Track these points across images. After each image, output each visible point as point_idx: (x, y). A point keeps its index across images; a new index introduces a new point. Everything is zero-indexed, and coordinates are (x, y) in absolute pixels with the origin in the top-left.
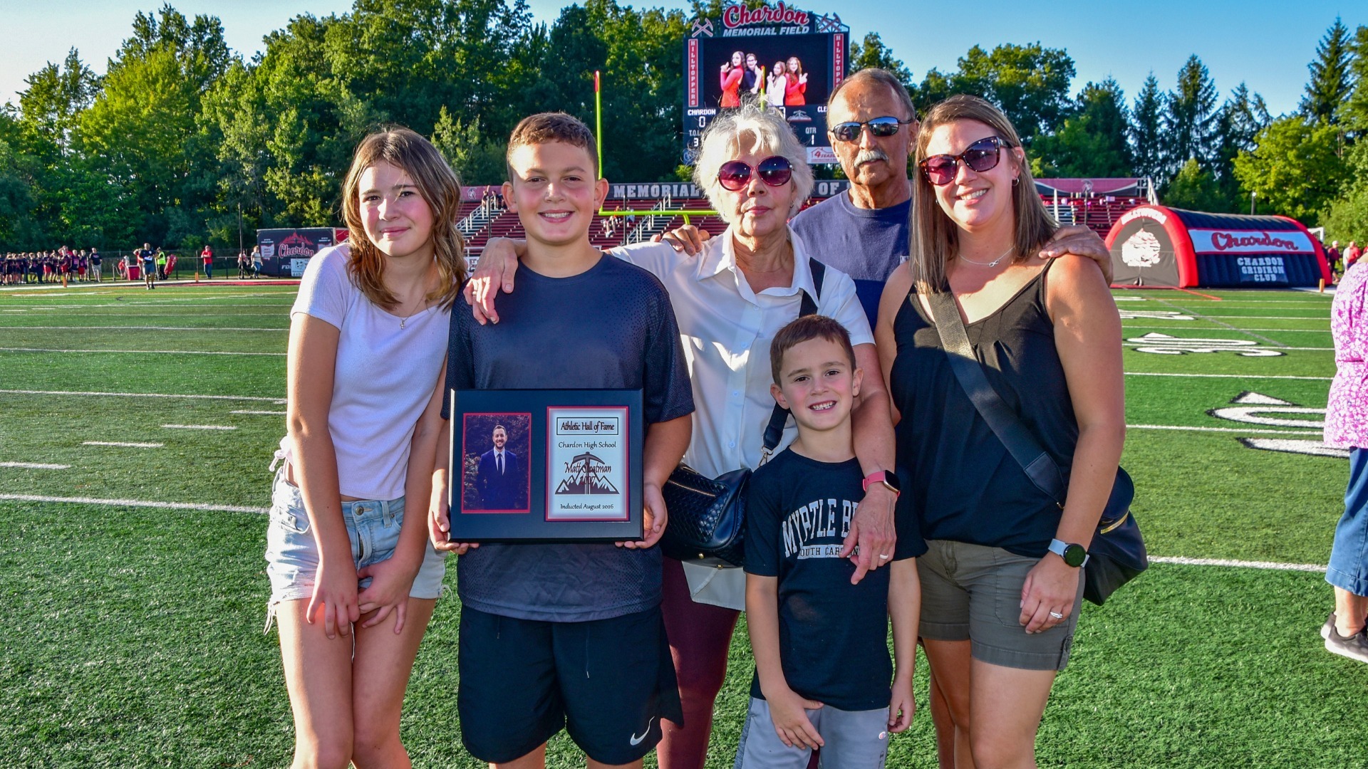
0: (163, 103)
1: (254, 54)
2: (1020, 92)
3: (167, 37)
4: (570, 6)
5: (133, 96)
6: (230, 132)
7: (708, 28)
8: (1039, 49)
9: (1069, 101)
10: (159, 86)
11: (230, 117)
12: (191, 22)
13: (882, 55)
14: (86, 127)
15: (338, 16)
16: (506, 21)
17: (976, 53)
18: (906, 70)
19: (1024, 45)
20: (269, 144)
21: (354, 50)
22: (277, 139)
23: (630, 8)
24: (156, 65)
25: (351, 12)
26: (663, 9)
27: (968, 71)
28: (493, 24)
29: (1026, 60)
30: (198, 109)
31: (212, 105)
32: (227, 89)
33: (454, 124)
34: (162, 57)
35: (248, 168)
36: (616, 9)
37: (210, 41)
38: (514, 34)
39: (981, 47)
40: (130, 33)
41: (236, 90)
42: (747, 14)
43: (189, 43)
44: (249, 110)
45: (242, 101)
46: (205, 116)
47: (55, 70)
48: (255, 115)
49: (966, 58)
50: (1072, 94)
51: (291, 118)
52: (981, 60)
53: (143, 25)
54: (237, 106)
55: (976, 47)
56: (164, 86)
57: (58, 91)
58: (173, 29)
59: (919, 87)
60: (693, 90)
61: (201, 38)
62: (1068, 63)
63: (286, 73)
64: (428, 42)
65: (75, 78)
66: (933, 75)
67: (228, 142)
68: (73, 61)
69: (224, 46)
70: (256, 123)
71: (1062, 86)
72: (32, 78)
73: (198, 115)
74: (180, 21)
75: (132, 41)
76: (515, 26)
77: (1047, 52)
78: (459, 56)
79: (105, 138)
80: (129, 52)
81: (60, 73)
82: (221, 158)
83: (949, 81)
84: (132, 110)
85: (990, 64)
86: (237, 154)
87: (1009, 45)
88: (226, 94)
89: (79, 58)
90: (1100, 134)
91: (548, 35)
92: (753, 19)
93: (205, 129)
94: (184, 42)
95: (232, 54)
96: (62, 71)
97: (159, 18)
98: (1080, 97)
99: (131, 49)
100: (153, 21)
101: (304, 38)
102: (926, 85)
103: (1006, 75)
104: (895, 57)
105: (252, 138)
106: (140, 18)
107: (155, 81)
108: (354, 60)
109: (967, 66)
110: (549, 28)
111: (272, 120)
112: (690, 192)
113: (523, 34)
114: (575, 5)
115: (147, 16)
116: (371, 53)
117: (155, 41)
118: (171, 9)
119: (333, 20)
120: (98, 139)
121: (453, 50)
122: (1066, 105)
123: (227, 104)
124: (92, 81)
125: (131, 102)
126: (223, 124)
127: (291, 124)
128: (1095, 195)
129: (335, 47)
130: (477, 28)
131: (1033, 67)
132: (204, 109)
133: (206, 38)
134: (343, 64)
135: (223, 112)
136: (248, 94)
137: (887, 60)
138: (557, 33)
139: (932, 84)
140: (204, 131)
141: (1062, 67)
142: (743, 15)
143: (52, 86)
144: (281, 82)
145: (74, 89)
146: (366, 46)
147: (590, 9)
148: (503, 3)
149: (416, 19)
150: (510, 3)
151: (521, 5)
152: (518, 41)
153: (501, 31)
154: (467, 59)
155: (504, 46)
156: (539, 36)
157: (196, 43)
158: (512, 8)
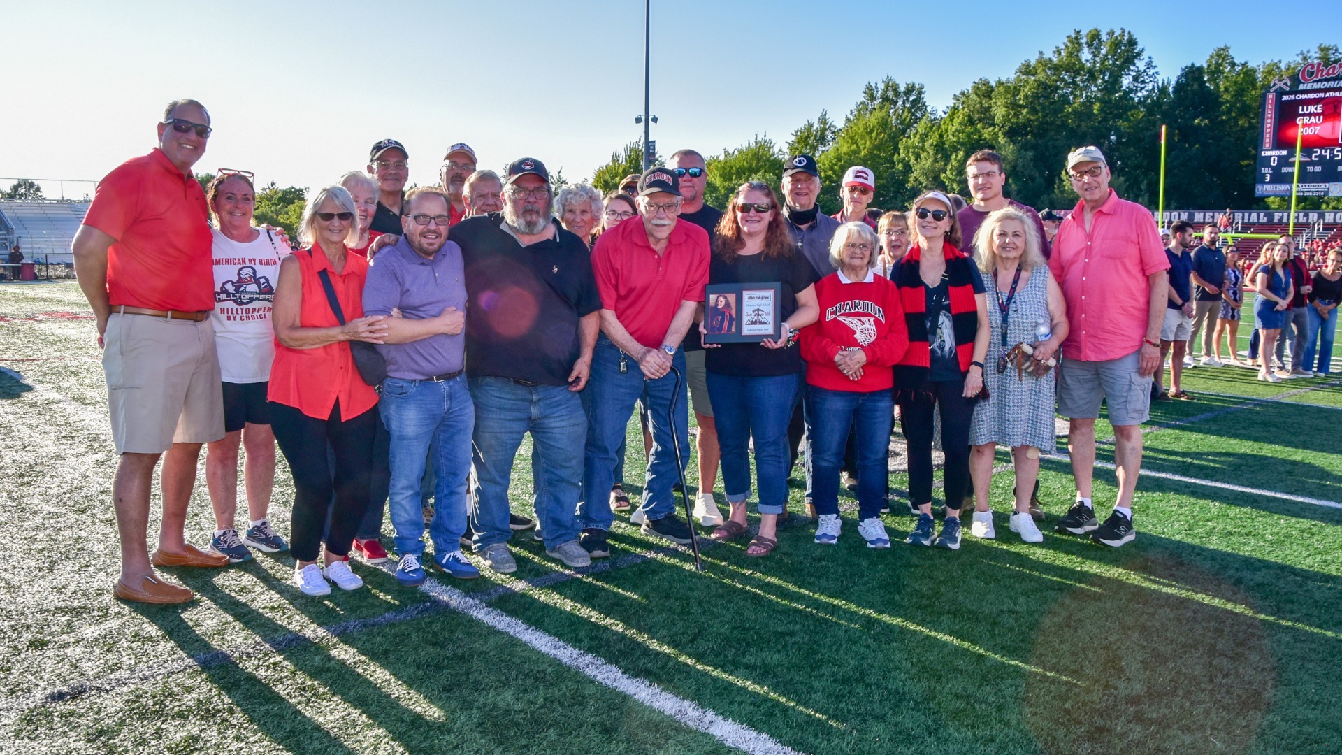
0: (877, 147)
1: (944, 109)
3: (885, 99)
4: (1189, 65)
5: (856, 143)
6: (917, 167)
7: (1286, 84)
10: (874, 135)
11: (918, 157)
12: (902, 88)
14: (824, 165)
15: (1004, 80)
16: (1135, 79)
20: (942, 176)
21: (1014, 106)
22: (948, 172)
23: (1246, 63)
24: (872, 120)
25: (1013, 77)
28: (1126, 82)
30: (896, 149)
31: (907, 148)
32: (918, 136)
34: (878, 114)
36: (1233, 64)
37: (914, 100)
38: (1142, 89)
40: (861, 98)
41: (924, 138)
42: (1322, 70)
43: (900, 103)
44: (931, 152)
45: (927, 144)
46: (902, 156)
47: (811, 126)
48: (936, 154)
51: (959, 157)
53: (870, 93)
54: (923, 149)
56: (878, 134)
57: (811, 140)
58: (890, 94)
60: (1268, 135)
61: (908, 99)
63: (960, 124)
64: (1071, 98)
65: (823, 131)
67: (915, 174)
68: (823, 120)
69: (924, 104)
70: (936, 161)
72: (796, 132)
73: (897, 155)
74: (895, 89)
75: (863, 103)
76: (1143, 82)
78: (1096, 108)
79: (834, 172)
80: (859, 111)
81: (814, 128)
82: (909, 186)
84: (855, 152)
86: (921, 183)
88: (917, 140)
89: (827, 117)
91: (1171, 89)
92: (1328, 74)
93: (900, 165)
94: (897, 102)
95: (929, 109)
96: (815, 126)
97: (881, 86)
99: (862, 108)
100: (877, 88)
101: (979, 96)
105: (932, 171)
106: (869, 87)
107: (872, 131)
108: (1012, 112)
110: (1173, 83)
111: (947, 158)
112: (1258, 218)
113: (1151, 88)
114: (1193, 64)
115: (873, 86)
116: (1025, 107)
117: (877, 102)
118: (890, 80)
119: (1000, 83)
120: (830, 173)
121: (1092, 104)
123: (916, 147)
124: (833, 132)
125: (854, 147)
126: (913, 161)
127: (959, 161)
129: (999, 104)
130: (1114, 83)
132: (901, 151)
133: (911, 99)
134: (1003, 116)
135: (913, 153)
136: (934, 139)
138: (1179, 87)
140: (900, 167)
142: (1318, 70)
143: (808, 137)
144: (956, 130)
145: (822, 139)
146: (1021, 102)
147: (1209, 66)
148: (1134, 64)
149: (1063, 80)
150: (1140, 65)
151: (1150, 65)
152: (1145, 93)
153: (1131, 86)
154: (1101, 110)
155: (1133, 99)
156: (1163, 90)
157: (904, 103)
158: (1142, 68)
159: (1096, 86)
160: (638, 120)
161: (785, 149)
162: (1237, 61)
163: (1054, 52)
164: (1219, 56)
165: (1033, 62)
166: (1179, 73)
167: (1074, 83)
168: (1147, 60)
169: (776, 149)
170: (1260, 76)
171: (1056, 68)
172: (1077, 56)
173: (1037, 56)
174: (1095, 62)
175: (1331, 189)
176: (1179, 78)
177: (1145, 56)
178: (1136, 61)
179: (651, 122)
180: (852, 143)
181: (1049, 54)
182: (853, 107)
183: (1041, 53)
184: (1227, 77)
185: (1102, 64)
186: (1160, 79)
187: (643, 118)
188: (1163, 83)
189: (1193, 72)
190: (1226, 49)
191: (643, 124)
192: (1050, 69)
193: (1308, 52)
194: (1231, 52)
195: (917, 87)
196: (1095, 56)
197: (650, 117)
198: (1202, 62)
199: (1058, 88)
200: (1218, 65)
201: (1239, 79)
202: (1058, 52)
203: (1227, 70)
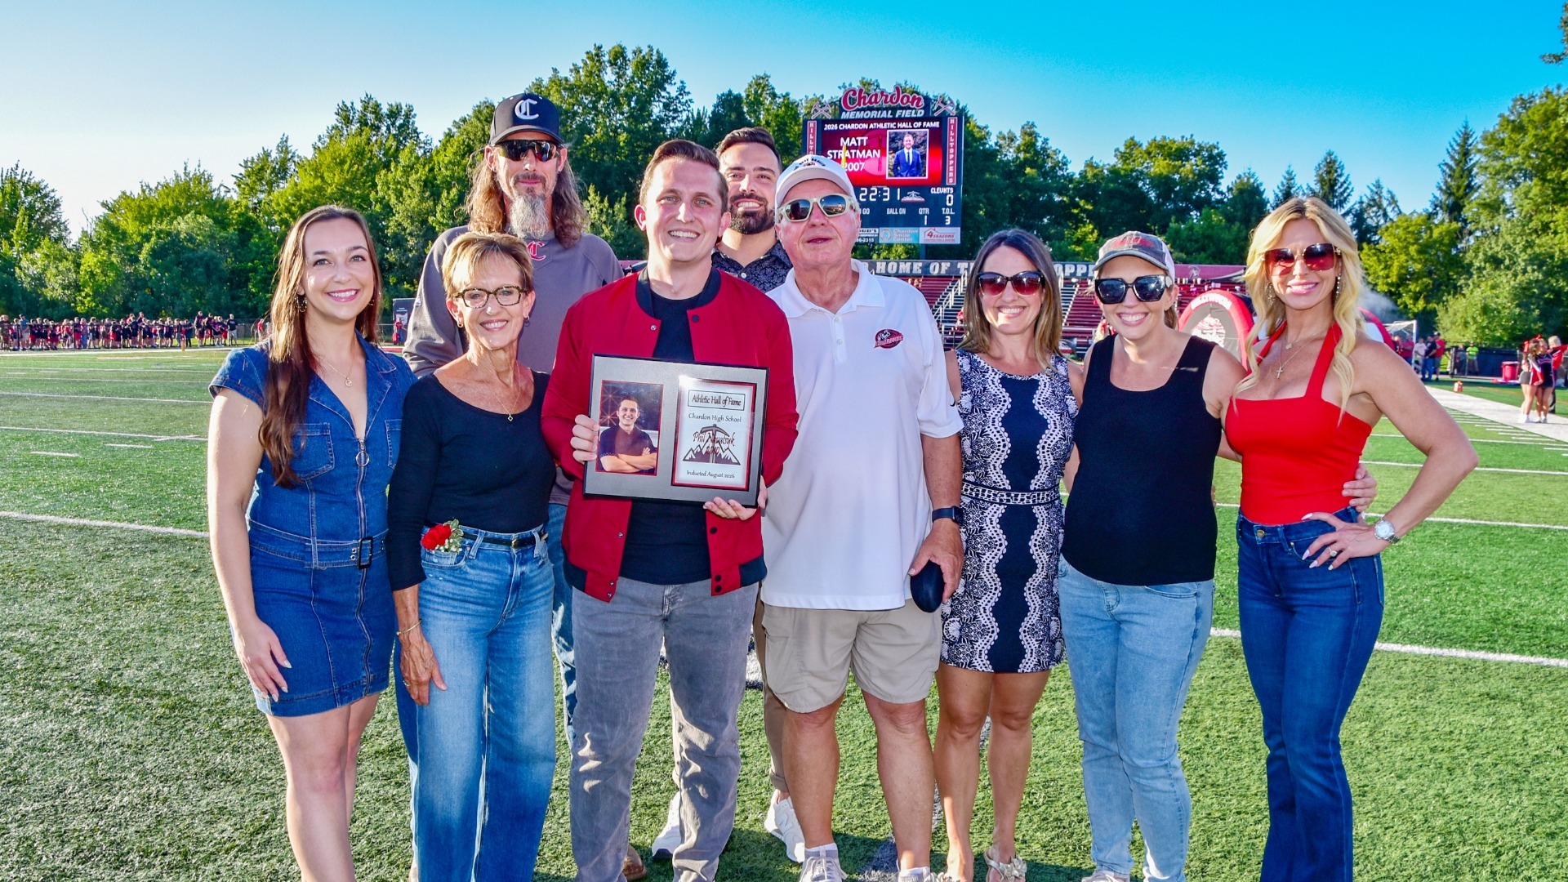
0: (349, 182)
1: (440, 137)
2: (1175, 183)
3: (364, 122)
4: (726, 92)
5: (322, 177)
6: (400, 208)
7: (828, 113)
8: (1192, 143)
9: (1221, 193)
10: (346, 167)
11: (399, 194)
12: (385, 110)
13: (1039, 144)
14: (278, 204)
16: (666, 106)
17: (1132, 144)
18: (1064, 157)
19: (1178, 138)
20: (431, 219)
22: (438, 215)
23: (787, 94)
24: (344, 147)
27: (1125, 161)
28: (657, 109)
29: (1181, 154)
30: (374, 186)
31: (386, 184)
32: (403, 169)
33: (602, 201)
34: (355, 141)
35: (411, 242)
36: (774, 96)
37: (401, 126)
38: (674, 118)
39: (1137, 139)
40: (333, 120)
41: (409, 170)
42: (865, 99)
43: (384, 129)
44: (417, 188)
45: (412, 180)
46: (381, 194)
47: (267, 155)
48: (424, 191)
49: (1122, 149)
50: (1223, 188)
51: (452, 195)
52: (1136, 152)
53: (345, 114)
54: (407, 185)
55: (1132, 139)
56: (351, 166)
57: (267, 173)
58: (370, 117)
59: (1077, 176)
61: (393, 124)
62: (1221, 155)
63: (455, 154)
64: (593, 125)
65: (284, 161)
66: (1090, 165)
67: (397, 217)
68: (283, 147)
69: (415, 131)
70: (422, 200)
71: (1214, 178)
72: (246, 162)
73: (373, 193)
74: (377, 109)
75: (335, 128)
76: (675, 111)
77: (1200, 146)
80: (330, 137)
81: (272, 158)
83: (1106, 172)
84: (320, 189)
85: (1146, 156)
86: (405, 229)
87: (1164, 138)
88: (399, 173)
89: (289, 144)
90: (1237, 224)
91: (707, 120)
92: (870, 103)
93: (378, 206)
94: (378, 128)
95: (422, 137)
96: (274, 155)
97: (359, 107)
98: (1230, 189)
99: (335, 133)
100: (353, 109)
102: (1083, 175)
103: (1159, 166)
104: (1053, 145)
105: (418, 214)
106: (343, 107)
107: (342, 162)
109: (1125, 157)
110: (709, 114)
111: (436, 196)
113: (684, 118)
114: (730, 92)
115: (349, 105)
117: (355, 127)
118: (369, 98)
120: (286, 215)
121: (617, 134)
122: (1218, 197)
123: (399, 182)
124: (296, 164)
125: (318, 182)
126: (393, 201)
128: (1202, 281)
130: (642, 110)
131: (1188, 160)
132: (379, 188)
133: (397, 123)
135: (396, 190)
136: (422, 173)
137: (1044, 149)
138: (715, 116)
139: (1090, 175)
140: (378, 208)
141: (1214, 162)
142: (860, 98)
143: (263, 169)
144: (450, 162)
145: (282, 172)
147: (748, 96)
148: (665, 90)
149: (580, 103)
150: (672, 90)
151: (682, 91)
152: (679, 125)
153: (662, 114)
154: (628, 143)
155: (664, 130)
156: (698, 121)
157: (388, 129)
158: (674, 94)
159: (622, 114)
161: (231, 183)
162: (778, 92)
163: (571, 71)
164: (758, 85)
165: (545, 82)
166: (715, 101)
167: (595, 108)
168: (679, 84)
169: (215, 185)
170: (802, 111)
171: (573, 89)
172: (598, 76)
173: (550, 74)
174: (620, 85)
175: (884, 235)
176: (716, 106)
177: (677, 79)
178: (666, 85)
180: (316, 177)
181: (565, 72)
182: (323, 132)
183: (555, 70)
184: (768, 110)
185: (628, 86)
186: (695, 108)
188: (699, 113)
189: (731, 101)
190: (765, 77)
192: (565, 89)
193: (850, 85)
194: (772, 82)
195: (404, 108)
196: (620, 77)
198: (740, 89)
199: (575, 114)
200: (757, 95)
201: (780, 112)
202: (576, 70)
203: (767, 102)
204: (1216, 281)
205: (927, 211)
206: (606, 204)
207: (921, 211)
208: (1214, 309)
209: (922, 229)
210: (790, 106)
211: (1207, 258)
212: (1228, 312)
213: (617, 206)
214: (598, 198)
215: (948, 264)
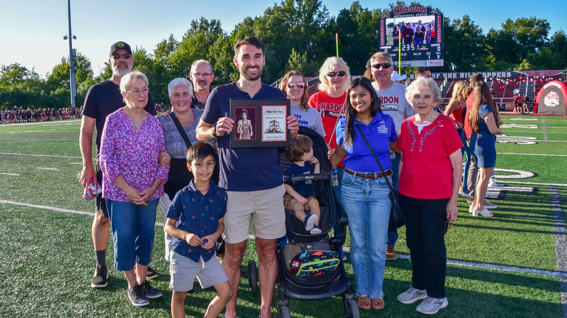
0: (197, 51)
1: (231, 32)
2: (528, 36)
3: (202, 27)
4: (343, 9)
5: (188, 49)
6: (219, 60)
8: (535, 19)
9: (548, 40)
10: (196, 45)
11: (218, 55)
12: (210, 22)
13: (470, 24)
14: (172, 60)
15: (258, 17)
16: (319, 16)
17: (509, 22)
18: (481, 29)
19: (529, 18)
20: (231, 64)
21: (264, 29)
23: (367, 9)
24: (195, 37)
25: (263, 15)
26: (381, 9)
27: (506, 29)
28: (315, 17)
29: (530, 24)
30: (208, 52)
31: (213, 50)
32: (218, 45)
33: (297, 54)
34: (199, 35)
35: (223, 73)
36: (362, 9)
37: (216, 28)
38: (323, 20)
39: (511, 19)
40: (190, 27)
41: (221, 45)
42: (403, 9)
43: (209, 29)
44: (225, 52)
45: (222, 48)
46: (211, 55)
47: (165, 41)
48: (227, 53)
49: (505, 23)
50: (549, 37)
52: (511, 24)
53: (194, 25)
54: (221, 51)
55: (509, 19)
56: (198, 45)
57: (166, 49)
58: (204, 25)
59: (486, 36)
60: (382, 39)
61: (213, 27)
62: (548, 24)
64: (291, 25)
65: (172, 44)
66: (492, 31)
67: (218, 63)
68: (171, 38)
69: (221, 30)
70: (227, 56)
71: (545, 33)
72: (158, 45)
73: (208, 54)
74: (206, 22)
75: (191, 30)
76: (323, 17)
77: (538, 20)
78: (302, 29)
79: (178, 64)
80: (189, 34)
81: (167, 43)
83: (498, 33)
84: (187, 54)
85: (515, 26)
86: (221, 68)
87: (523, 18)
88: (217, 47)
89: (173, 37)
90: (557, 52)
91: (336, 20)
92: (405, 11)
93: (210, 59)
94: (207, 29)
95: (224, 32)
96: (168, 42)
97: (199, 22)
98: (552, 38)
99: (190, 32)
100: (197, 22)
101: (247, 25)
102: (489, 35)
103: (520, 30)
104: (476, 24)
105: (226, 62)
106: (193, 22)
107: (195, 43)
108: (263, 32)
109: (505, 27)
110: (336, 18)
113: (327, 20)
114: (345, 9)
115: (195, 21)
116: (269, 29)
117: (198, 29)
118: (203, 18)
119: (256, 18)
120: (176, 64)
121: (300, 28)
122: (547, 41)
123: (217, 50)
124: (177, 45)
125: (187, 51)
126: (216, 57)
128: (545, 77)
129: (257, 28)
130: (309, 18)
131: (533, 26)
132: (210, 52)
133: (214, 27)
134: (259, 34)
135: (216, 53)
136: (226, 46)
137: (472, 25)
138: (339, 19)
139: (492, 34)
141: (544, 27)
142: (401, 10)
143: (164, 47)
145: (171, 48)
146: (267, 27)
147: (351, 10)
148: (318, 9)
149: (286, 17)
150: (321, 9)
151: (325, 9)
152: (324, 23)
153: (318, 19)
154: (305, 30)
155: (319, 25)
156: (332, 21)
157: (211, 29)
158: (322, 11)
159: (302, 19)
160: (65, 38)
161: (153, 53)
162: (363, 8)
163: (281, 4)
164: (355, 6)
165: (272, 8)
166: (339, 13)
167: (292, 18)
168: (323, 7)
169: (147, 54)
170: (373, 15)
171: (283, 11)
172: (292, 5)
173: (274, 5)
174: (300, 8)
175: (412, 64)
176: (339, 15)
177: (322, 4)
178: (319, 7)
179: (73, 39)
180: (186, 49)
181: (279, 5)
182: (186, 32)
183: (275, 4)
184: (359, 15)
185: (303, 9)
186: (330, 16)
187: (68, 37)
188: (332, 18)
189: (345, 12)
190: (358, 2)
191: (68, 40)
192: (280, 11)
193: (393, 4)
194: (360, 4)
195: (217, 21)
196: (300, 5)
197: (72, 36)
198: (348, 8)
199: (284, 20)
200: (355, 10)
201: (364, 16)
202: (283, 3)
203: (359, 12)
204: (551, 77)
205: (430, 53)
206: (299, 55)
207: (427, 54)
208: (554, 88)
209: (428, 61)
210: (368, 13)
211: (545, 67)
212: (560, 89)
213: (303, 56)
214: (296, 53)
215: (439, 74)
